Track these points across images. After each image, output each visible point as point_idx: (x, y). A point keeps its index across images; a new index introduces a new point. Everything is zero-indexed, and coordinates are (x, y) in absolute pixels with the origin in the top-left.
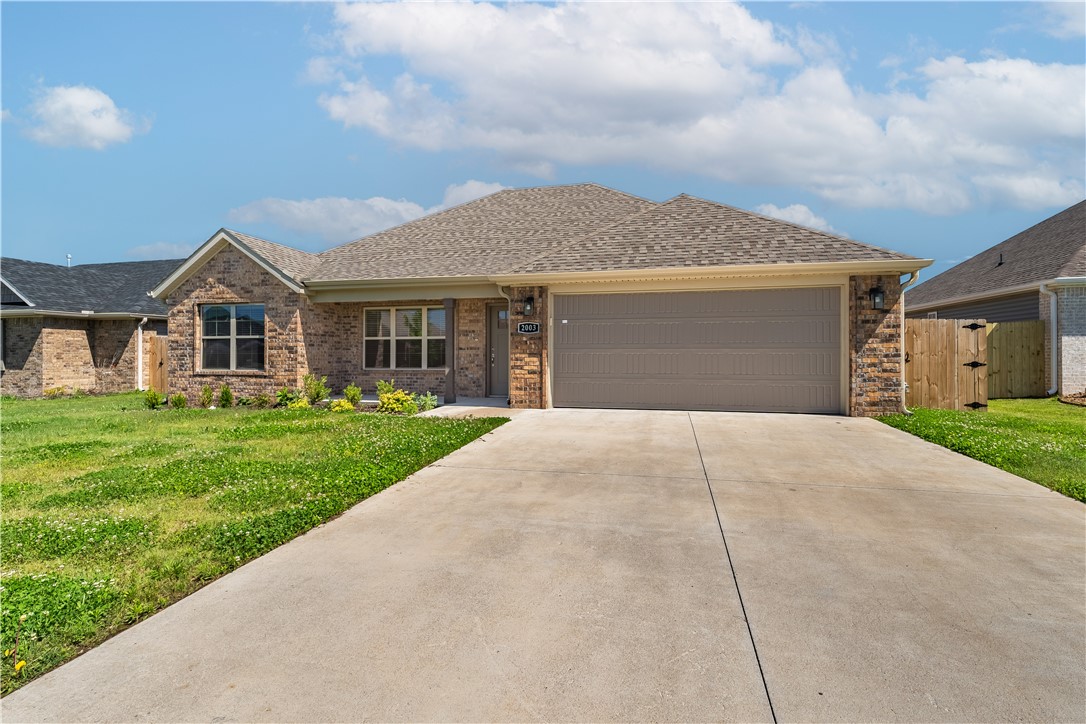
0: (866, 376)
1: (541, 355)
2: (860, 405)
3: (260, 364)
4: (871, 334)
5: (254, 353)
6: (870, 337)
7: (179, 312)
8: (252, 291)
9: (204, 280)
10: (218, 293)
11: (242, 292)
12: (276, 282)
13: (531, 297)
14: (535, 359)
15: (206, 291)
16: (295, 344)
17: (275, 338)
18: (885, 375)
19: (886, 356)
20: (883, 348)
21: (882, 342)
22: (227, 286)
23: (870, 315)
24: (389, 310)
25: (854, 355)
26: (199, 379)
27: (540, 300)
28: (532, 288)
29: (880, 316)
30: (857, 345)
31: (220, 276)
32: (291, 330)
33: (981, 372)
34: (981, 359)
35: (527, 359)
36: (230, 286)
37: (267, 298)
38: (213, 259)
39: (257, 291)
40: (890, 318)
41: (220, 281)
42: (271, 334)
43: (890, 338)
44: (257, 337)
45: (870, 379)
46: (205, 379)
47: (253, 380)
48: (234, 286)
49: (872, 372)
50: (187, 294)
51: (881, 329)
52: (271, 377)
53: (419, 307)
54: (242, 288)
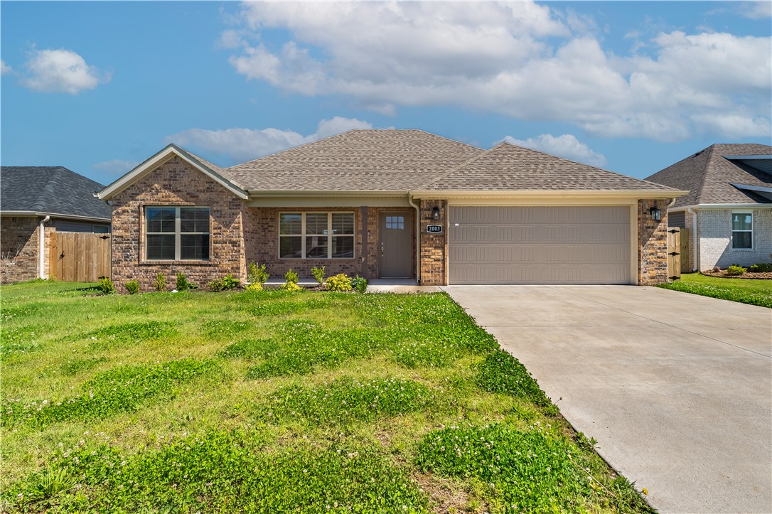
0: (648, 261)
1: (444, 248)
2: (645, 278)
3: (205, 255)
4: (650, 235)
5: (197, 246)
6: (650, 237)
7: (124, 211)
8: (197, 197)
9: (150, 186)
10: (162, 196)
11: (188, 196)
12: (220, 189)
13: (436, 207)
14: (439, 251)
15: (152, 194)
16: (238, 239)
17: (220, 234)
18: (659, 260)
19: (659, 248)
20: (658, 244)
21: (657, 240)
22: (174, 191)
23: (650, 223)
24: (301, 214)
25: (642, 248)
26: (144, 268)
27: (443, 209)
28: (437, 201)
29: (656, 224)
30: (642, 242)
31: (167, 183)
32: (235, 228)
33: (678, 258)
34: (678, 251)
35: (433, 251)
36: (176, 191)
37: (211, 202)
38: (159, 169)
39: (202, 196)
40: (661, 226)
41: (165, 187)
42: (215, 231)
43: (661, 238)
44: (202, 233)
45: (651, 263)
46: (150, 268)
47: (198, 268)
48: (180, 191)
49: (652, 258)
50: (133, 197)
51: (656, 232)
52: (217, 266)
53: (325, 212)
54: (188, 194)
